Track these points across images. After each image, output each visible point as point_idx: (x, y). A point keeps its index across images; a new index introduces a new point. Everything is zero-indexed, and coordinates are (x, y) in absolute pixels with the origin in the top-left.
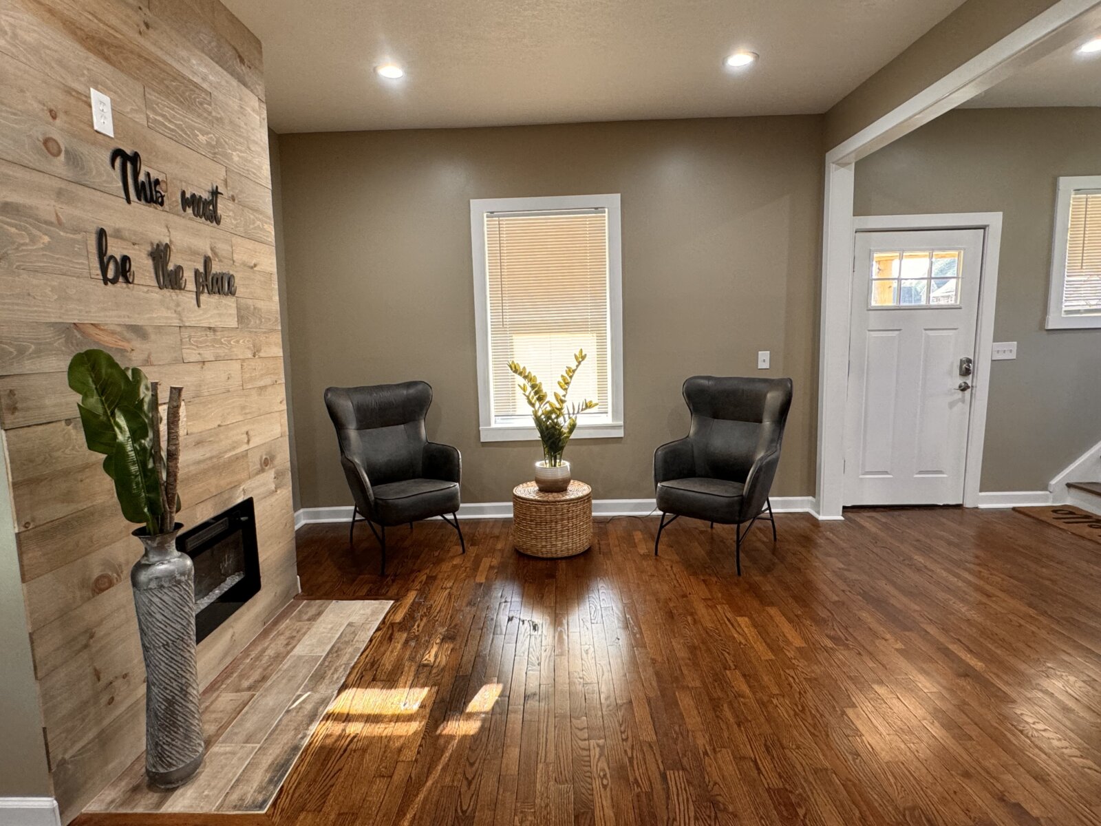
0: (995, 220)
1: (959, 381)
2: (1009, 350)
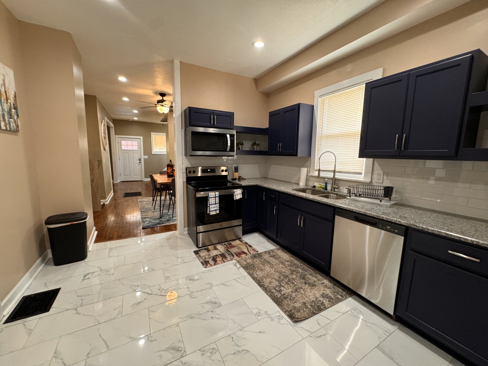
0: (141, 138)
1: (139, 161)
2: (146, 157)
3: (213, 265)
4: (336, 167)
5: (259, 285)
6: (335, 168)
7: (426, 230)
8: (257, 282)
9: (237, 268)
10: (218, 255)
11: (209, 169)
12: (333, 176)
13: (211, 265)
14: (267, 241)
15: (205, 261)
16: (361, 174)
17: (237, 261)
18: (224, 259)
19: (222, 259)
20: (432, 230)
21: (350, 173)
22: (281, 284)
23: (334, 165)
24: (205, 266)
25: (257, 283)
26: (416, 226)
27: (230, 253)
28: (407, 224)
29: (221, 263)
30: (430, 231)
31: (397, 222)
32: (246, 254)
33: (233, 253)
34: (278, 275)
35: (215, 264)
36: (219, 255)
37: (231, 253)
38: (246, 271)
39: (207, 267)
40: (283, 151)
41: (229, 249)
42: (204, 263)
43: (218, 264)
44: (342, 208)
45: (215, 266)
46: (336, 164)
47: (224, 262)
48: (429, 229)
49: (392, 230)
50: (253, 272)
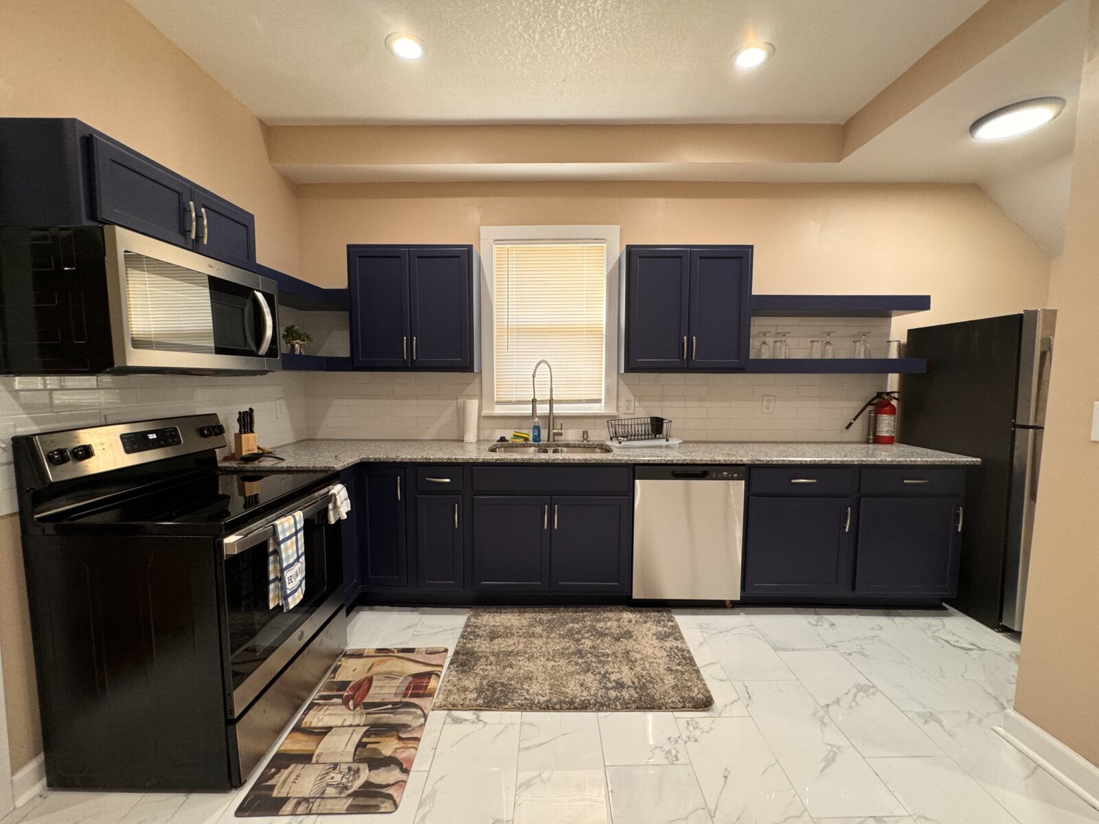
3: (402, 776)
4: (554, 393)
5: (576, 709)
6: (551, 395)
7: (771, 462)
8: (565, 706)
9: (473, 723)
10: (365, 740)
11: (151, 432)
12: (548, 412)
13: (401, 784)
14: (420, 614)
15: (355, 795)
16: (598, 401)
17: (440, 708)
18: (404, 736)
19: (400, 739)
20: (777, 461)
21: (579, 401)
22: (600, 673)
23: (549, 389)
24: (387, 805)
25: (569, 709)
26: (760, 460)
27: (390, 706)
28: (750, 461)
29: (413, 750)
30: (774, 463)
31: (739, 463)
32: (433, 676)
33: (397, 700)
34: (567, 661)
35: (406, 771)
36: (366, 735)
37: (394, 704)
38: (506, 709)
39: (397, 801)
40: (420, 359)
41: (366, 700)
42: (361, 801)
43: (411, 761)
44: (652, 462)
45: (411, 773)
46: (553, 386)
47: (417, 739)
48: (773, 461)
49: (730, 475)
50: (523, 698)
